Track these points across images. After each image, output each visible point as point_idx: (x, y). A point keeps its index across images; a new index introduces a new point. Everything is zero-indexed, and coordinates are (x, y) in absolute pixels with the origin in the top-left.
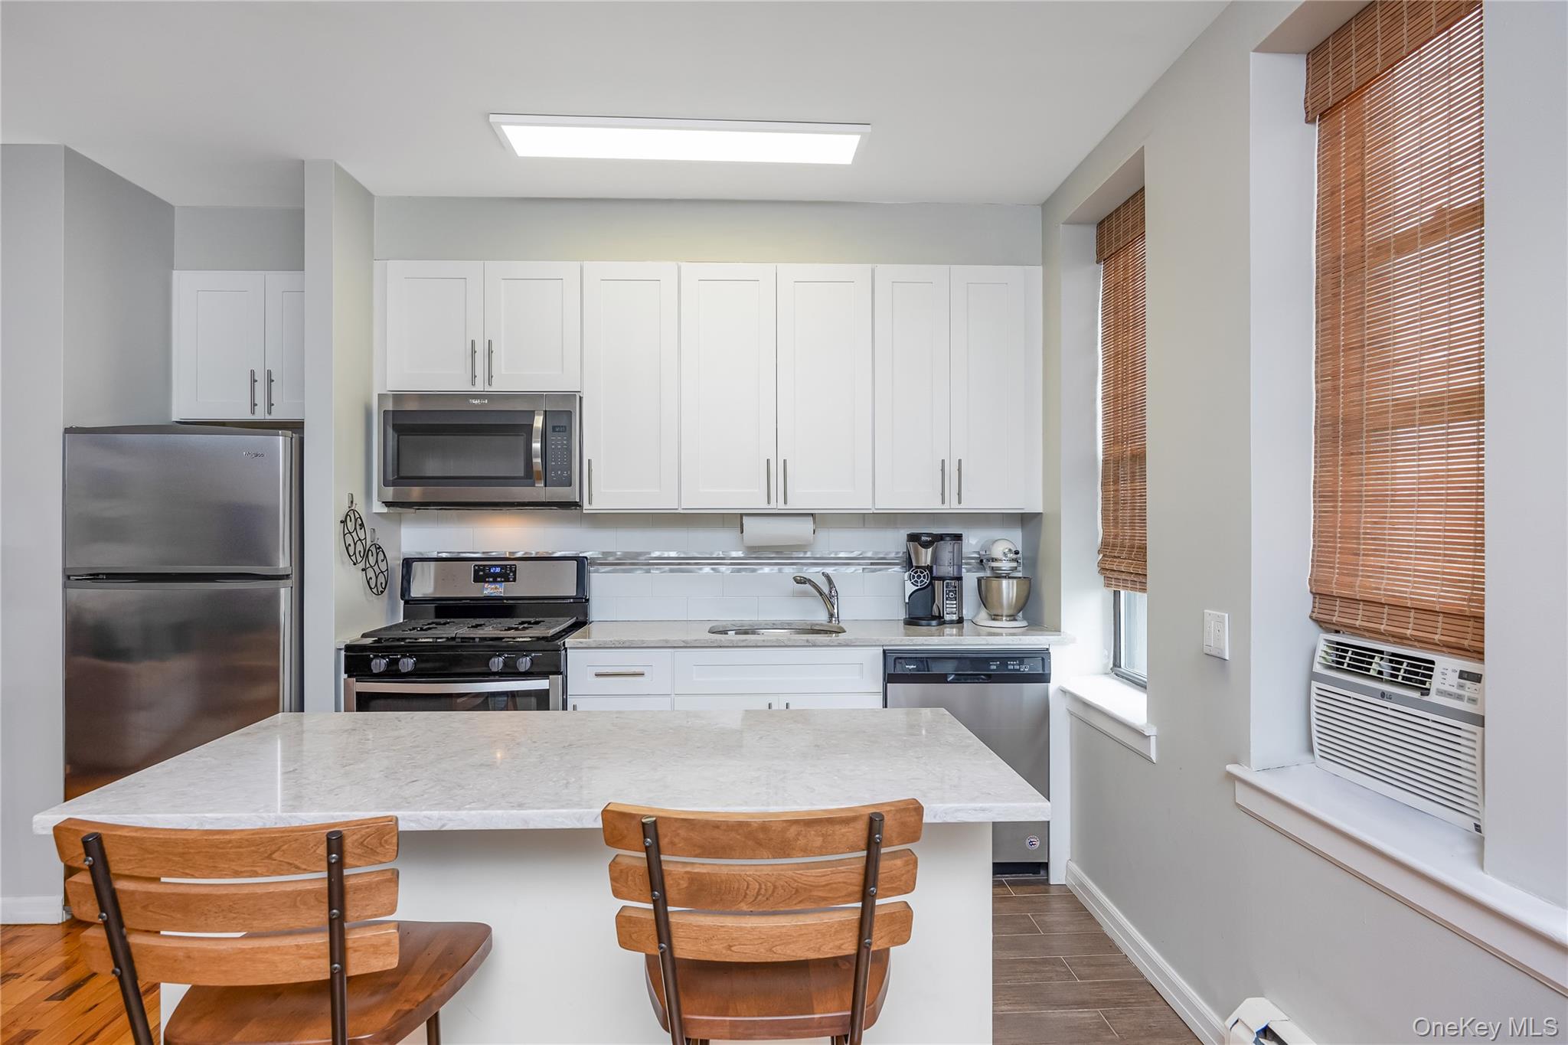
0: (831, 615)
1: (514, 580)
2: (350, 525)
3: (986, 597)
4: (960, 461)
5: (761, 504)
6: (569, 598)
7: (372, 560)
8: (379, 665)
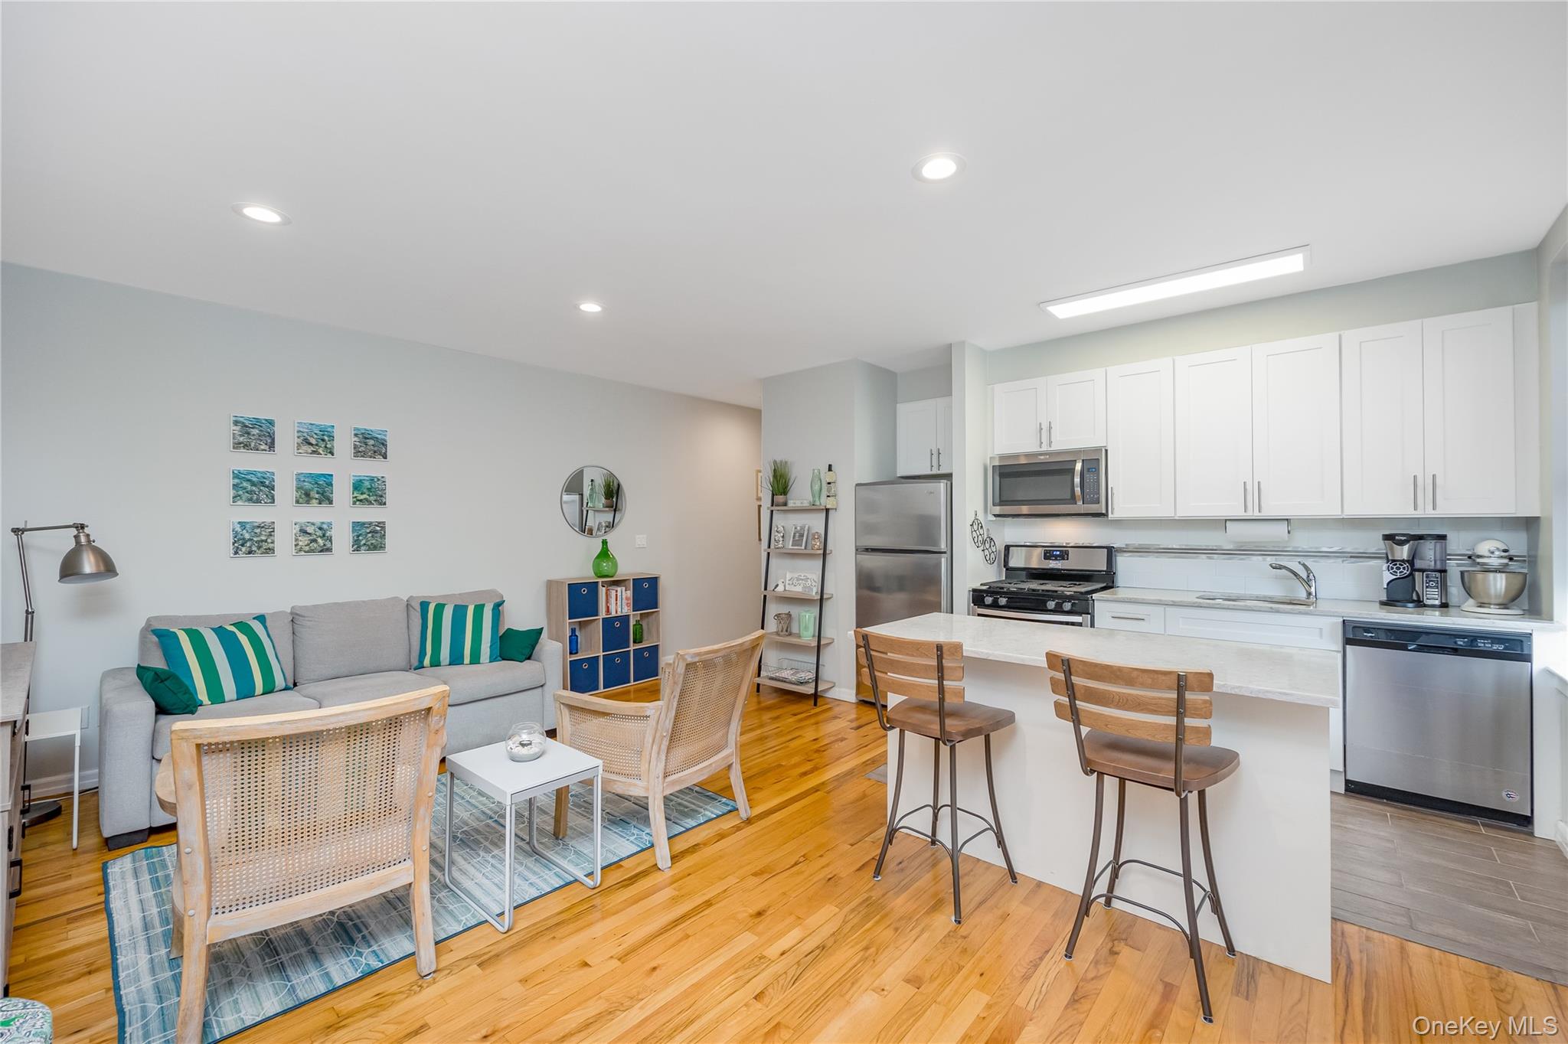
0: (1309, 594)
1: (1068, 559)
2: (975, 527)
3: (1470, 588)
4: (1434, 476)
5: (1240, 513)
6: (1103, 571)
7: (987, 546)
8: (989, 600)
